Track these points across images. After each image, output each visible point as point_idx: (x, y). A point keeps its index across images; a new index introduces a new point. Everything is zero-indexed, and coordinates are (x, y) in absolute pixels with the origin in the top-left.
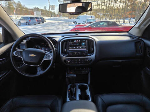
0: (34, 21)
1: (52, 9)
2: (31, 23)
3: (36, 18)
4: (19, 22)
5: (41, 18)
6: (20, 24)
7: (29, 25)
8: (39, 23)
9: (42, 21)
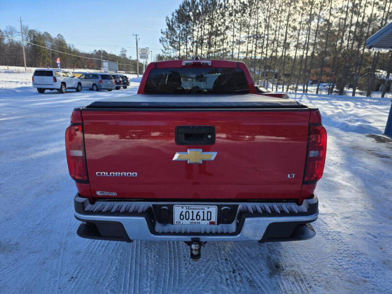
0: (109, 83)
1: (141, 57)
2: (103, 87)
3: (114, 76)
4: (80, 84)
5: (123, 77)
6: (80, 88)
7: (98, 90)
8: (118, 88)
9: (124, 83)
